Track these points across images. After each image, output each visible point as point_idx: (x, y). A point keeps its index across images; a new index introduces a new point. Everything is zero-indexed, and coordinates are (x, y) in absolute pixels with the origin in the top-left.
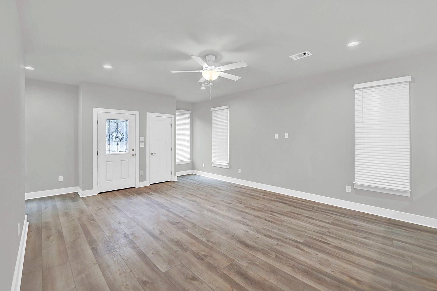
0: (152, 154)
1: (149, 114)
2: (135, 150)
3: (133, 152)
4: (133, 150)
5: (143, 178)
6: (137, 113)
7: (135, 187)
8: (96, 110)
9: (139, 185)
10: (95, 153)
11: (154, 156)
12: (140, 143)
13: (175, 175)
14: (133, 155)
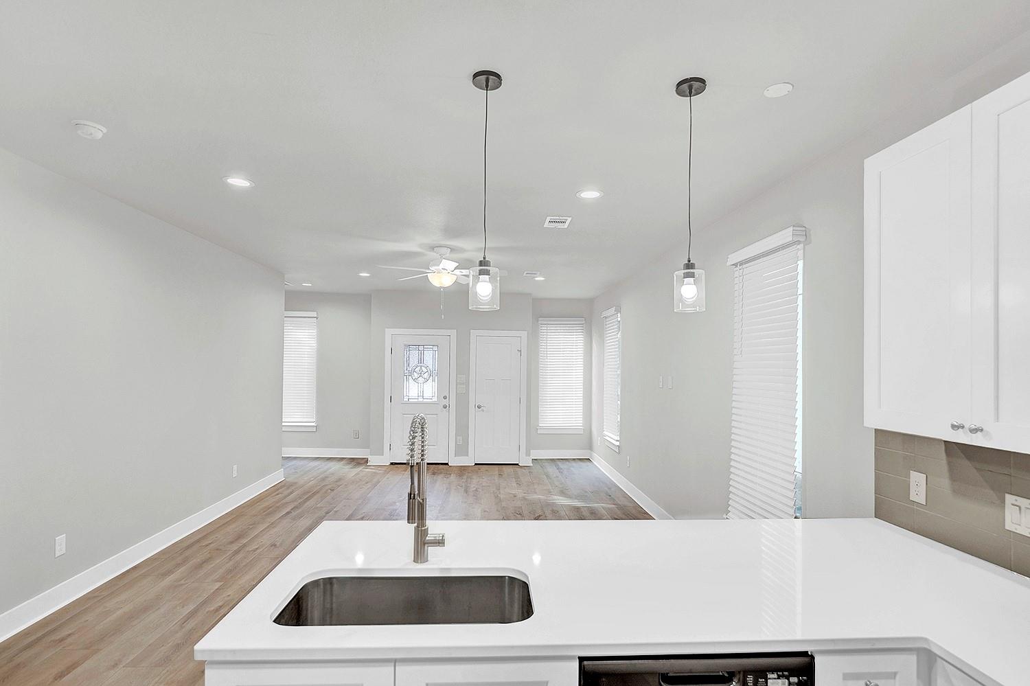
0: (480, 407)
1: (474, 333)
2: (448, 398)
3: (446, 402)
4: (445, 398)
5: (462, 450)
6: (453, 333)
7: (447, 464)
8: (389, 332)
9: (454, 462)
10: (387, 399)
11: (483, 411)
12: (458, 386)
13: (528, 454)
14: (445, 407)
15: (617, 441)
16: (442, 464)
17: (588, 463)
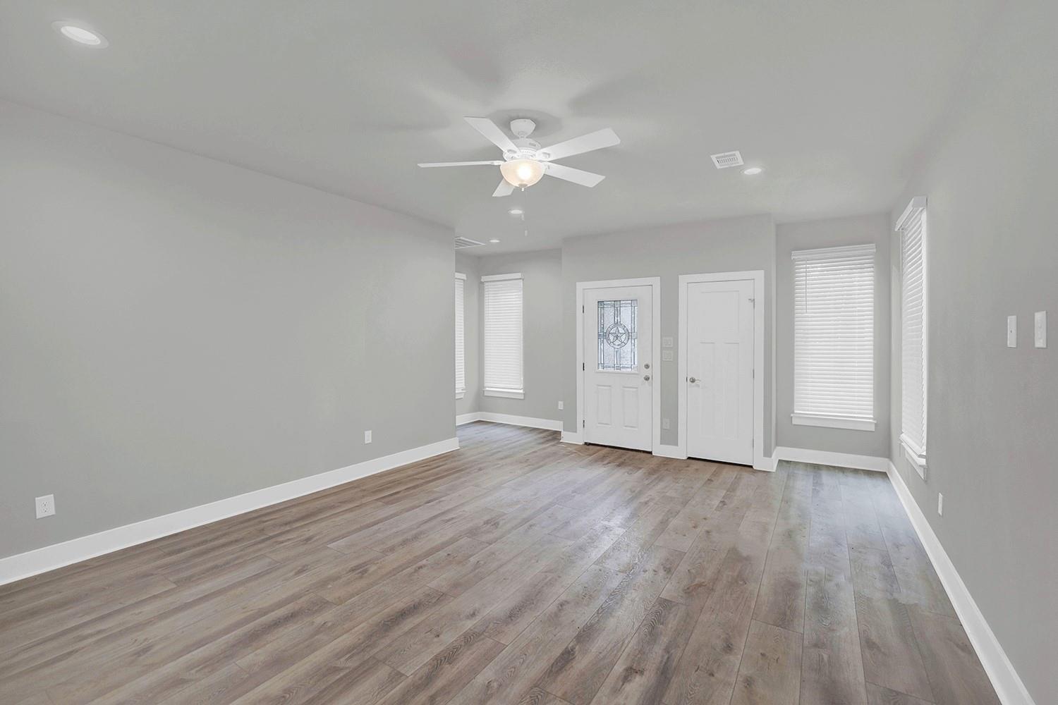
0: (693, 381)
1: (683, 280)
2: (651, 367)
3: (647, 372)
4: (647, 366)
5: (670, 436)
6: (656, 281)
7: (651, 453)
8: (580, 286)
9: (661, 451)
10: (579, 367)
11: (698, 386)
12: (664, 351)
13: (768, 453)
14: (647, 379)
15: (920, 456)
16: (644, 452)
17: (879, 482)
